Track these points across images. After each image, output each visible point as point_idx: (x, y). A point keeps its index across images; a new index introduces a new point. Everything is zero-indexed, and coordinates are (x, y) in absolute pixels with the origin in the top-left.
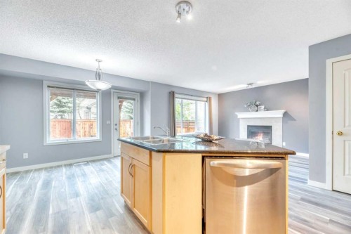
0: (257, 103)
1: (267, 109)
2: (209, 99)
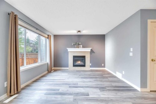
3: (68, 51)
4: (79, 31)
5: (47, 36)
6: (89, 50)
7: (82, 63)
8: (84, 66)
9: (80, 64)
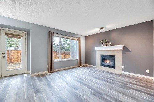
0: (107, 41)
1: (112, 44)
2: (79, 39)
3: (96, 50)
4: (102, 28)
5: (77, 39)
6: (120, 47)
7: (112, 64)
8: (113, 67)
9: (109, 64)
